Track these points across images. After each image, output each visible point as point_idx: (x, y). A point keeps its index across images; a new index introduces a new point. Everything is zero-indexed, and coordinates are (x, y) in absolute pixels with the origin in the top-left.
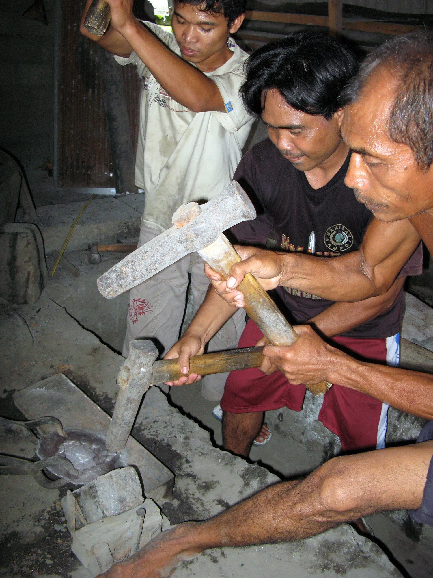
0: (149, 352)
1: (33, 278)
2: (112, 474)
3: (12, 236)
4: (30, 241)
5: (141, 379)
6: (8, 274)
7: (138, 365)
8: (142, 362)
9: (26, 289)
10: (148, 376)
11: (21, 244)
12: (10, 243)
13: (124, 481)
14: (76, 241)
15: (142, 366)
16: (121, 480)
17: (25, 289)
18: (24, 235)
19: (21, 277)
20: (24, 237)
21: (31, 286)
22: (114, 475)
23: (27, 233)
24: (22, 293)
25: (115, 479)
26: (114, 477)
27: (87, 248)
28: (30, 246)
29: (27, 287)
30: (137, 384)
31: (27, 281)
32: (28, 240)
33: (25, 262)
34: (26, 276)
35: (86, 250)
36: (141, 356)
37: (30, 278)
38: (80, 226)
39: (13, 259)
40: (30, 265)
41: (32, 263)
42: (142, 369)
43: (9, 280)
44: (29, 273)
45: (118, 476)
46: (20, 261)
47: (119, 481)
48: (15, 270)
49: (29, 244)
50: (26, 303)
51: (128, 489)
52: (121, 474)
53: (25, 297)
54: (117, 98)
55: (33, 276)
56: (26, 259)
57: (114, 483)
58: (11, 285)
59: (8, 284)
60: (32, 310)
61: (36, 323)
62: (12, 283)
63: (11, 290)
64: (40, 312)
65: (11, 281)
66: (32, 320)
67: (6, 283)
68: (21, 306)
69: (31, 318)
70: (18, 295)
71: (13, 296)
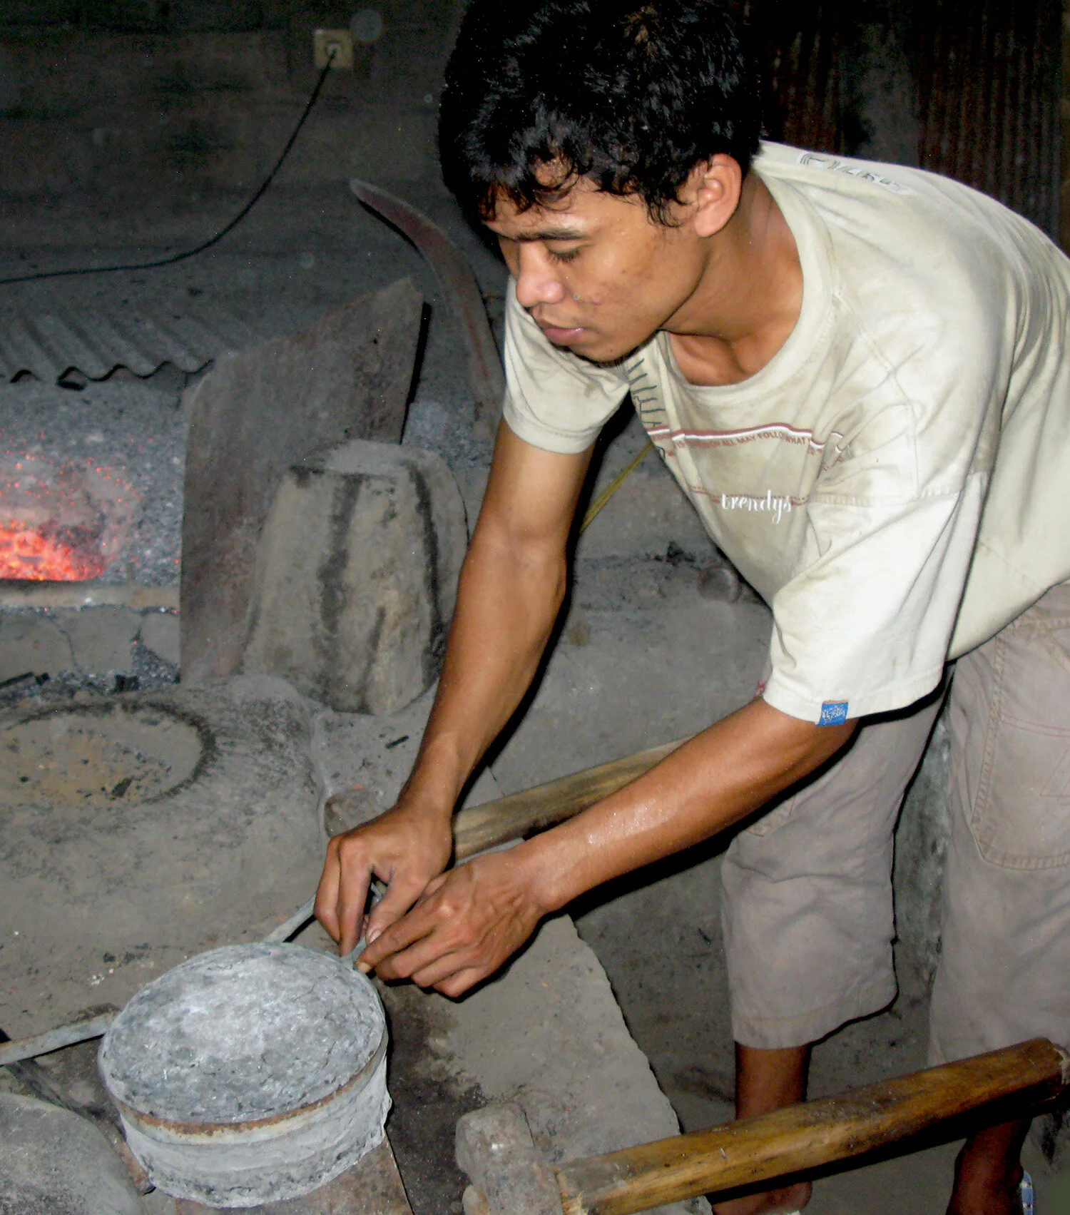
1: (397, 633)
3: (342, 484)
4: (397, 508)
6: (317, 607)
9: (369, 665)
11: (366, 515)
12: (334, 506)
14: (629, 525)
17: (364, 664)
18: (377, 485)
19: (356, 623)
20: (379, 493)
21: (385, 656)
23: (392, 481)
24: (353, 677)
27: (662, 552)
28: (394, 524)
29: (372, 660)
31: (375, 638)
32: (392, 504)
33: (374, 576)
34: (372, 622)
35: (658, 559)
37: (385, 631)
38: (644, 475)
39: (339, 559)
40: (387, 588)
41: (398, 579)
43: (320, 626)
44: (382, 613)
46: (355, 572)
48: (339, 595)
49: (393, 515)
50: (364, 709)
53: (362, 690)
54: (882, 67)
55: (396, 624)
56: (377, 564)
58: (326, 644)
59: (315, 641)
60: (378, 738)
61: (372, 782)
62: (328, 638)
63: (322, 662)
64: (400, 745)
65: (326, 632)
66: (364, 768)
67: (310, 635)
68: (347, 716)
69: (364, 764)
70: (341, 680)
71: (328, 681)
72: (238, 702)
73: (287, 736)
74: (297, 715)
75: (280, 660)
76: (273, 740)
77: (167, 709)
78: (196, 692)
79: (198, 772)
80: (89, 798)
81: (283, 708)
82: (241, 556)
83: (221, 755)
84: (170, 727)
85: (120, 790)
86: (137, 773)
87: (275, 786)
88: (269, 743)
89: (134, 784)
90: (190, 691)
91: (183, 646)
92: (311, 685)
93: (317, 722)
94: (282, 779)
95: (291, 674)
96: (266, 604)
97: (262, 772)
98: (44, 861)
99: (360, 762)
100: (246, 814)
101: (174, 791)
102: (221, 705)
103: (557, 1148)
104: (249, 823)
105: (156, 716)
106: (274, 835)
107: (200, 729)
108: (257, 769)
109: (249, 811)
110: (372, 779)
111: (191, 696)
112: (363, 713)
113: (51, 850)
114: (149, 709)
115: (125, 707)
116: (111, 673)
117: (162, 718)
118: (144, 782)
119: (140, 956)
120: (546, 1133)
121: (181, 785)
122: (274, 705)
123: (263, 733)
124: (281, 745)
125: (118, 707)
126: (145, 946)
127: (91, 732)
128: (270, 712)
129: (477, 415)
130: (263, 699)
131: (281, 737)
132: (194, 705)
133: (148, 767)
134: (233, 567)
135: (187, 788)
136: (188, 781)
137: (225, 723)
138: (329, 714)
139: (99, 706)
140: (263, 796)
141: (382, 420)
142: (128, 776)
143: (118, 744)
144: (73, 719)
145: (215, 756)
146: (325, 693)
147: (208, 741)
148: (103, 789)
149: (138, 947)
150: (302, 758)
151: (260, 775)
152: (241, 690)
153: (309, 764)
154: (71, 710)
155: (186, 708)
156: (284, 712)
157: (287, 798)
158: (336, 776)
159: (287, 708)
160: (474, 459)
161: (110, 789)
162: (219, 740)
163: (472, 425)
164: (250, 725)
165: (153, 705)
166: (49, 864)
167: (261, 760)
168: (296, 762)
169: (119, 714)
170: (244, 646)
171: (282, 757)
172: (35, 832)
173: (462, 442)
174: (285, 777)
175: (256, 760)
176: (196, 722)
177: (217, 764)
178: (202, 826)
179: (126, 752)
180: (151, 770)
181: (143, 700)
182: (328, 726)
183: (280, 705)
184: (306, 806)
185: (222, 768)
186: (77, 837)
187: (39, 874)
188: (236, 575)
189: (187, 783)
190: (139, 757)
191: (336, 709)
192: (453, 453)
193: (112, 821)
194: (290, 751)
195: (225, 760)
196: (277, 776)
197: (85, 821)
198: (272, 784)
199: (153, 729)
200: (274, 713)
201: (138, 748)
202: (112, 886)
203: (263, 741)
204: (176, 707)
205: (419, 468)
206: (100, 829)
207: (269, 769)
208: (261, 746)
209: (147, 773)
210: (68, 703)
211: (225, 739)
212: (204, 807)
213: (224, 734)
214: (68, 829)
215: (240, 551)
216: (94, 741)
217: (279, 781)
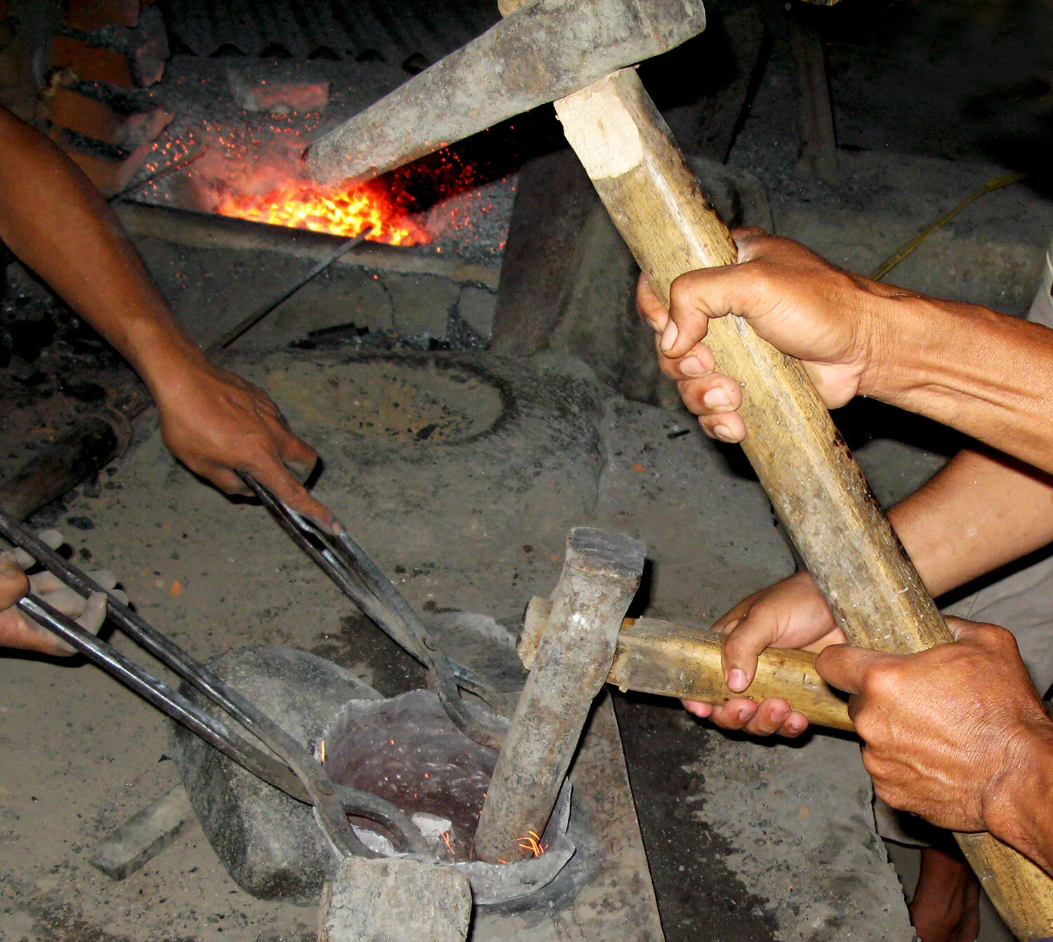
0: (605, 567)
2: (391, 866)
5: (569, 648)
7: (567, 600)
8: (576, 594)
10: (593, 648)
13: (414, 898)
15: (578, 605)
16: (408, 890)
22: (396, 869)
25: (390, 880)
26: (393, 875)
30: (557, 662)
36: (573, 571)
42: (576, 617)
45: (405, 877)
47: (401, 891)
50: (653, 401)
51: (415, 925)
52: (418, 876)
53: (654, 383)
57: (384, 890)
58: (627, 335)
59: (618, 330)
60: (661, 427)
61: (650, 464)
62: (630, 331)
63: (622, 351)
64: (680, 438)
65: (629, 323)
66: (645, 452)
67: (613, 325)
68: (637, 405)
69: (645, 449)
70: (636, 370)
71: (624, 370)
72: (541, 374)
73: (581, 409)
74: (592, 395)
75: (582, 345)
76: (568, 410)
77: (476, 370)
78: (504, 360)
79: (497, 426)
80: (396, 436)
81: (580, 384)
82: (562, 244)
83: (520, 415)
84: (476, 386)
85: (425, 433)
86: (441, 422)
87: (564, 448)
88: (564, 412)
89: (437, 430)
90: (499, 357)
91: (497, 319)
92: (609, 372)
93: (608, 405)
94: (571, 443)
95: (591, 360)
96: (578, 293)
97: (554, 434)
98: (353, 478)
99: (643, 447)
100: (536, 466)
101: (474, 439)
102: (524, 373)
103: (763, 781)
104: (538, 474)
105: (464, 375)
106: (558, 487)
107: (503, 391)
108: (550, 431)
109: (539, 464)
110: (652, 462)
111: (498, 363)
112: (651, 404)
113: (360, 469)
114: (459, 368)
115: (437, 363)
116: (426, 335)
117: (470, 377)
118: (446, 431)
119: (427, 573)
120: (756, 767)
121: (481, 435)
122: (573, 381)
123: (560, 403)
124: (575, 415)
125: (432, 363)
126: (432, 565)
127: (404, 381)
128: (568, 386)
129: (800, 154)
130: (564, 374)
131: (575, 409)
132: (500, 370)
133: (451, 418)
134: (554, 252)
135: (485, 438)
136: (488, 432)
137: (525, 389)
138: (621, 400)
139: (415, 359)
140: (553, 453)
141: (710, 139)
142: (433, 423)
143: (427, 394)
144: (389, 367)
145: (515, 415)
146: (620, 381)
147: (509, 402)
148: (410, 431)
149: (424, 565)
150: (591, 429)
151: (552, 436)
152: (544, 363)
153: (596, 436)
154: (388, 359)
155: (494, 371)
156: (581, 389)
157: (574, 459)
158: (619, 454)
159: (584, 386)
160: (790, 194)
161: (415, 431)
162: (520, 402)
163: (794, 163)
164: (549, 395)
165: (464, 366)
166: (358, 482)
167: (556, 425)
168: (586, 431)
169: (432, 370)
170: (552, 329)
171: (574, 425)
172: (348, 453)
173: (783, 176)
174: (574, 442)
175: (550, 423)
176: (501, 384)
177: (515, 422)
178: (496, 471)
179: (434, 402)
180: (455, 421)
181: (454, 360)
182: (619, 411)
183: (577, 383)
184: (589, 469)
185: (519, 425)
186: (384, 462)
187: (347, 489)
188: (555, 260)
189: (486, 434)
190: (444, 408)
191: (628, 398)
192: (772, 185)
193: (416, 454)
194: (582, 422)
195: (524, 421)
196: (567, 439)
197: (392, 451)
198: (562, 445)
199: (460, 386)
200: (572, 388)
201: (444, 401)
202: (409, 509)
203: (559, 409)
204: (486, 370)
205: (737, 187)
206: (405, 459)
207: (561, 432)
208: (557, 413)
209: (450, 423)
210: (386, 352)
211: (524, 403)
212: (498, 455)
213: (525, 399)
214: (377, 454)
215: (561, 238)
216: (405, 389)
217: (568, 444)
